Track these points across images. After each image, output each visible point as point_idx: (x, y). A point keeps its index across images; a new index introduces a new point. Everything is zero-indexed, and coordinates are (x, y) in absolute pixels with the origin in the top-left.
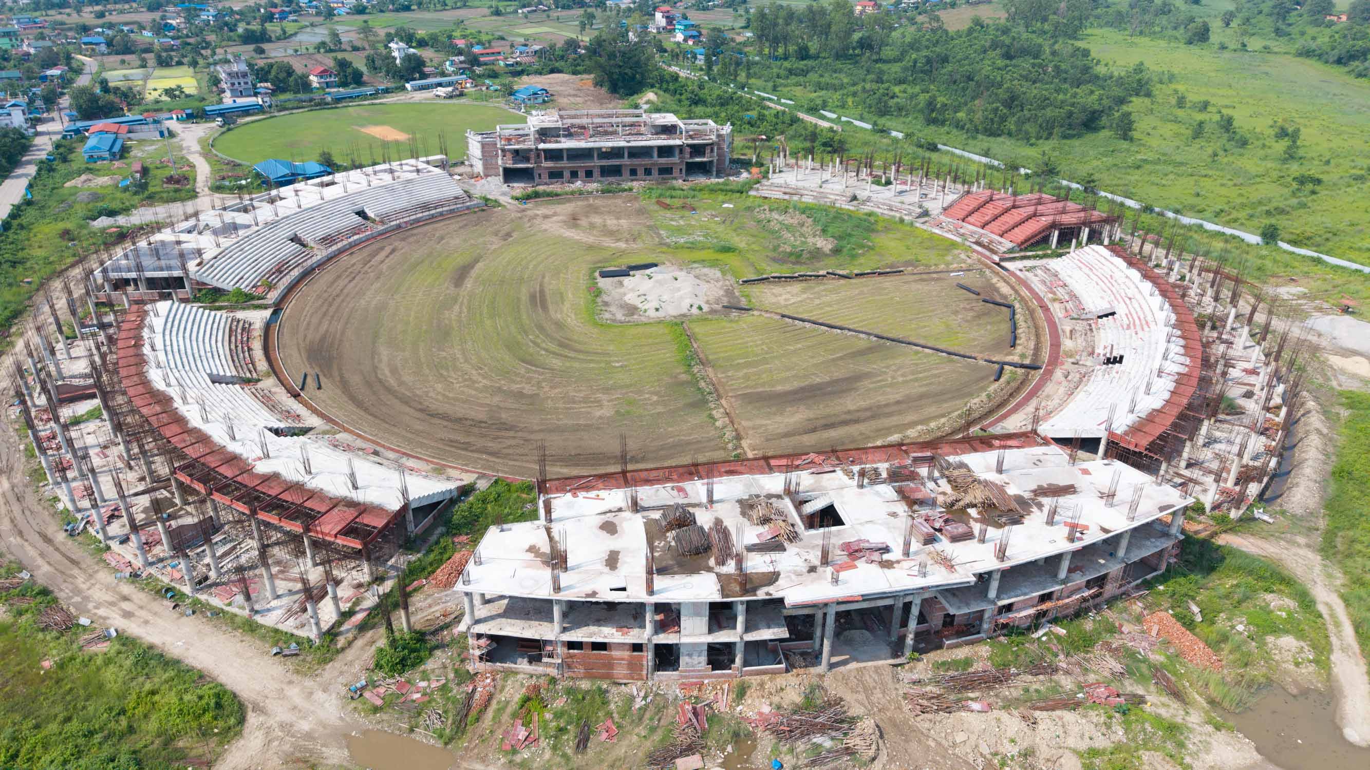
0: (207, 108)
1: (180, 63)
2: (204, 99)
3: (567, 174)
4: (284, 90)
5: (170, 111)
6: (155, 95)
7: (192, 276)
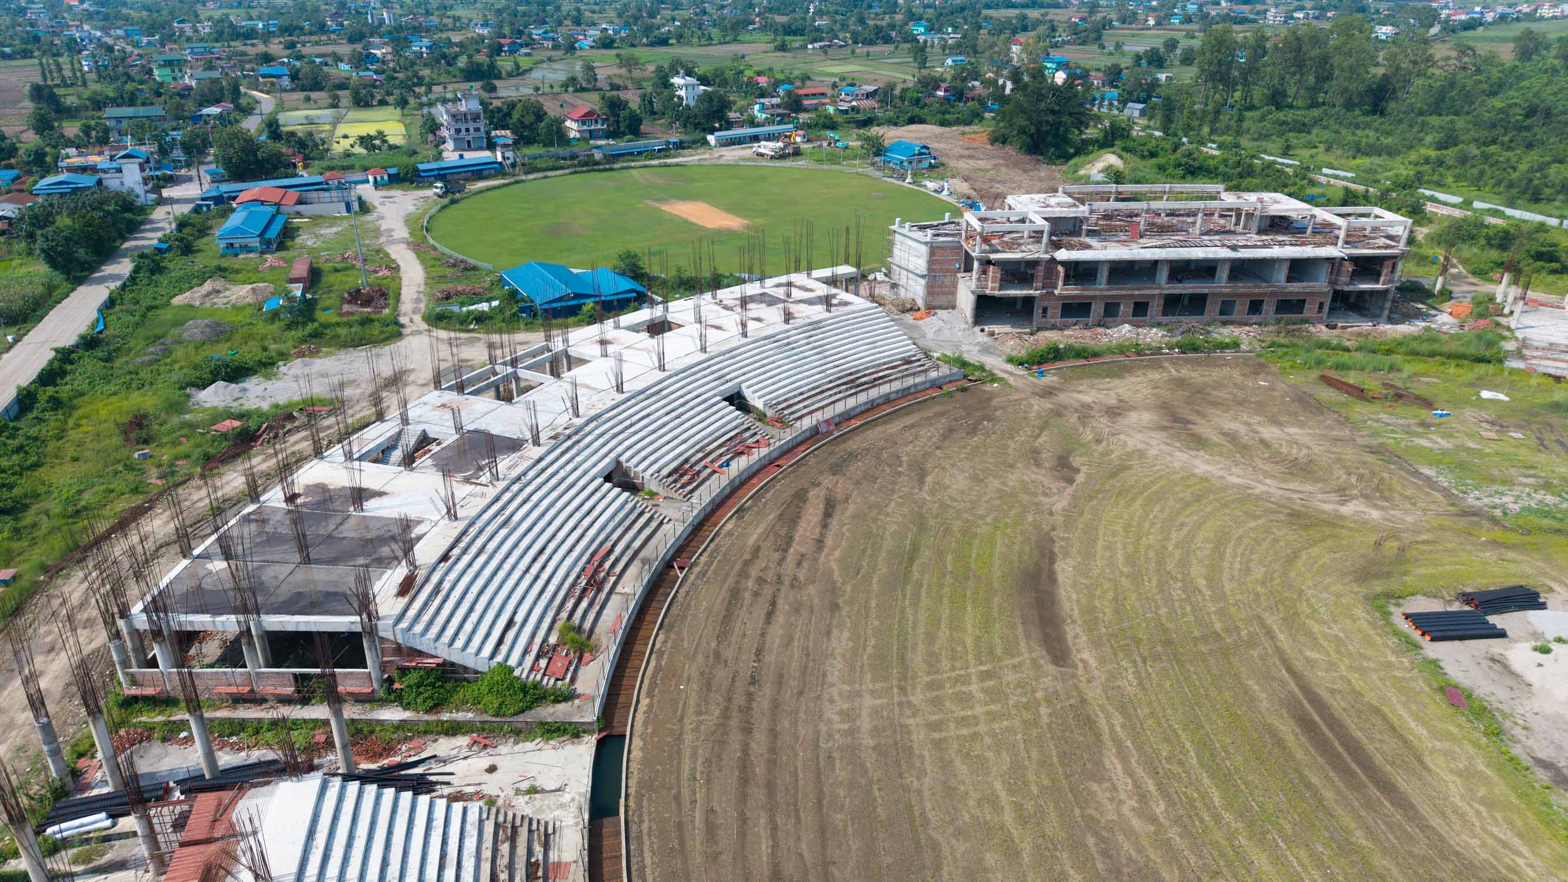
0: (421, 167)
1: (383, 103)
2: (415, 153)
3: (1097, 309)
4: (529, 141)
5: (365, 169)
6: (345, 144)
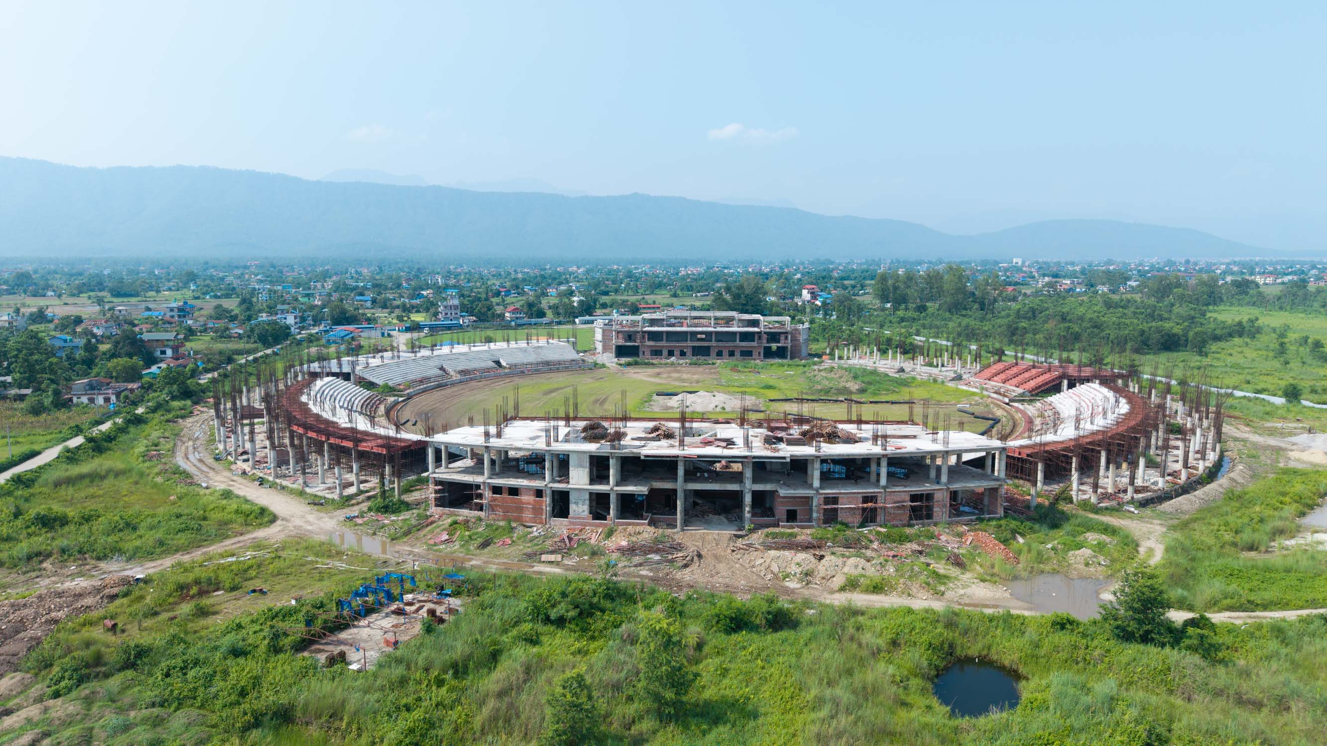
0: (421, 323)
1: (418, 311)
3: (665, 352)
4: (483, 321)
5: (395, 325)
6: (390, 319)
7: (357, 373)
